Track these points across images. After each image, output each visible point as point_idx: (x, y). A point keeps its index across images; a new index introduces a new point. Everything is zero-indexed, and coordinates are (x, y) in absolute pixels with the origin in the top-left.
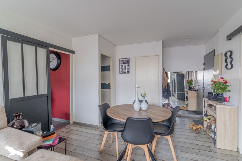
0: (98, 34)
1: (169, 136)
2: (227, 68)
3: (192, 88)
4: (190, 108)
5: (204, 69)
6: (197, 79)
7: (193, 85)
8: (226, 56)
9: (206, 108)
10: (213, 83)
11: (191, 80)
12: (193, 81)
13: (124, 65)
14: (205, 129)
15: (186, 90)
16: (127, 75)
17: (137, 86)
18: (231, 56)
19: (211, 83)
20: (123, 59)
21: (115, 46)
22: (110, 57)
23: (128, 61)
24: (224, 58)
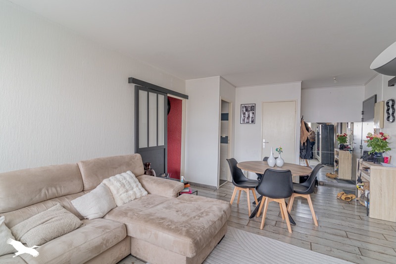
0: (219, 76)
1: (309, 195)
2: (388, 120)
3: (345, 147)
4: (340, 176)
5: (363, 120)
6: (352, 134)
7: (347, 142)
8: (388, 106)
9: (360, 171)
10: (369, 139)
11: (344, 136)
12: (348, 136)
13: (247, 113)
14: (358, 199)
15: (335, 149)
16: (251, 126)
17: (264, 141)
18: (393, 106)
19: (367, 139)
20: (245, 105)
21: (236, 87)
22: (228, 103)
23: (253, 108)
24: (386, 108)
